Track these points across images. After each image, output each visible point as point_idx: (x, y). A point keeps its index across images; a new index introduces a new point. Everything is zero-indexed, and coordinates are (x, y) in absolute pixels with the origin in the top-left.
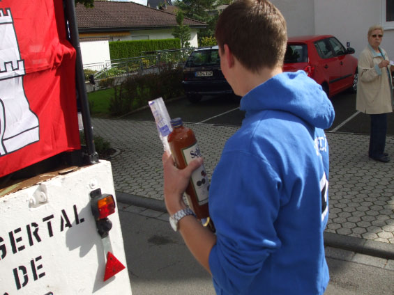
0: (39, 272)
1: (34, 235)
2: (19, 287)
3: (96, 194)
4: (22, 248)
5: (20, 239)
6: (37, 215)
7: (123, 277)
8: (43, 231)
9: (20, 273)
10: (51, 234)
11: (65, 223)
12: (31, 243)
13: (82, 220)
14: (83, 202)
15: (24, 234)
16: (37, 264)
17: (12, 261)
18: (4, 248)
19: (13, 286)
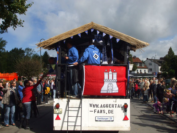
0: (112, 112)
1: (113, 106)
3: (126, 104)
6: (114, 103)
7: (129, 121)
8: (114, 106)
9: (109, 111)
10: (116, 107)
11: (119, 106)
13: (122, 107)
14: (123, 105)
15: (111, 105)
17: (109, 109)
18: (108, 106)
19: (108, 113)
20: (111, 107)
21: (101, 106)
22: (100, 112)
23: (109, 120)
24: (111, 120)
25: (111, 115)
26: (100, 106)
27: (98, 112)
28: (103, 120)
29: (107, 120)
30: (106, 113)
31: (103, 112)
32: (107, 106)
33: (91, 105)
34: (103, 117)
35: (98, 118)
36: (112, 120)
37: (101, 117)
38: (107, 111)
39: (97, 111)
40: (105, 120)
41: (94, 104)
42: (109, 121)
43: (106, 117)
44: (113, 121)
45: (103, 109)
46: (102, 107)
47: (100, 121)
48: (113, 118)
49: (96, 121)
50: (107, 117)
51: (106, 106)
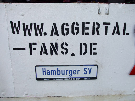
0: (93, 51)
1: (96, 30)
2: (81, 54)
4: (88, 34)
5: (87, 28)
6: (101, 20)
9: (83, 47)
10: (106, 33)
11: (116, 31)
12: (93, 34)
13: (128, 34)
15: (90, 26)
16: (94, 46)
17: (80, 38)
18: (77, 29)
19: (77, 52)
20: (90, 31)
21: (54, 31)
22: (49, 51)
23: (81, 75)
24: (88, 75)
25: (88, 59)
26: (47, 29)
27: (44, 50)
28: (61, 76)
29: (74, 76)
30: (73, 55)
31: (60, 50)
32: (75, 30)
33: (15, 27)
34: (61, 69)
35: (44, 72)
36: (93, 75)
37: (55, 68)
38: (74, 48)
39: (39, 47)
40: (68, 76)
41: (28, 23)
42: (82, 79)
43: (73, 68)
44: (95, 78)
45: (59, 39)
46: (57, 34)
47: (51, 79)
48: (94, 68)
49: (38, 79)
50: (77, 68)
51: (70, 27)
